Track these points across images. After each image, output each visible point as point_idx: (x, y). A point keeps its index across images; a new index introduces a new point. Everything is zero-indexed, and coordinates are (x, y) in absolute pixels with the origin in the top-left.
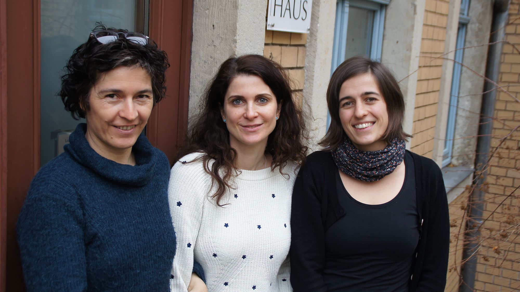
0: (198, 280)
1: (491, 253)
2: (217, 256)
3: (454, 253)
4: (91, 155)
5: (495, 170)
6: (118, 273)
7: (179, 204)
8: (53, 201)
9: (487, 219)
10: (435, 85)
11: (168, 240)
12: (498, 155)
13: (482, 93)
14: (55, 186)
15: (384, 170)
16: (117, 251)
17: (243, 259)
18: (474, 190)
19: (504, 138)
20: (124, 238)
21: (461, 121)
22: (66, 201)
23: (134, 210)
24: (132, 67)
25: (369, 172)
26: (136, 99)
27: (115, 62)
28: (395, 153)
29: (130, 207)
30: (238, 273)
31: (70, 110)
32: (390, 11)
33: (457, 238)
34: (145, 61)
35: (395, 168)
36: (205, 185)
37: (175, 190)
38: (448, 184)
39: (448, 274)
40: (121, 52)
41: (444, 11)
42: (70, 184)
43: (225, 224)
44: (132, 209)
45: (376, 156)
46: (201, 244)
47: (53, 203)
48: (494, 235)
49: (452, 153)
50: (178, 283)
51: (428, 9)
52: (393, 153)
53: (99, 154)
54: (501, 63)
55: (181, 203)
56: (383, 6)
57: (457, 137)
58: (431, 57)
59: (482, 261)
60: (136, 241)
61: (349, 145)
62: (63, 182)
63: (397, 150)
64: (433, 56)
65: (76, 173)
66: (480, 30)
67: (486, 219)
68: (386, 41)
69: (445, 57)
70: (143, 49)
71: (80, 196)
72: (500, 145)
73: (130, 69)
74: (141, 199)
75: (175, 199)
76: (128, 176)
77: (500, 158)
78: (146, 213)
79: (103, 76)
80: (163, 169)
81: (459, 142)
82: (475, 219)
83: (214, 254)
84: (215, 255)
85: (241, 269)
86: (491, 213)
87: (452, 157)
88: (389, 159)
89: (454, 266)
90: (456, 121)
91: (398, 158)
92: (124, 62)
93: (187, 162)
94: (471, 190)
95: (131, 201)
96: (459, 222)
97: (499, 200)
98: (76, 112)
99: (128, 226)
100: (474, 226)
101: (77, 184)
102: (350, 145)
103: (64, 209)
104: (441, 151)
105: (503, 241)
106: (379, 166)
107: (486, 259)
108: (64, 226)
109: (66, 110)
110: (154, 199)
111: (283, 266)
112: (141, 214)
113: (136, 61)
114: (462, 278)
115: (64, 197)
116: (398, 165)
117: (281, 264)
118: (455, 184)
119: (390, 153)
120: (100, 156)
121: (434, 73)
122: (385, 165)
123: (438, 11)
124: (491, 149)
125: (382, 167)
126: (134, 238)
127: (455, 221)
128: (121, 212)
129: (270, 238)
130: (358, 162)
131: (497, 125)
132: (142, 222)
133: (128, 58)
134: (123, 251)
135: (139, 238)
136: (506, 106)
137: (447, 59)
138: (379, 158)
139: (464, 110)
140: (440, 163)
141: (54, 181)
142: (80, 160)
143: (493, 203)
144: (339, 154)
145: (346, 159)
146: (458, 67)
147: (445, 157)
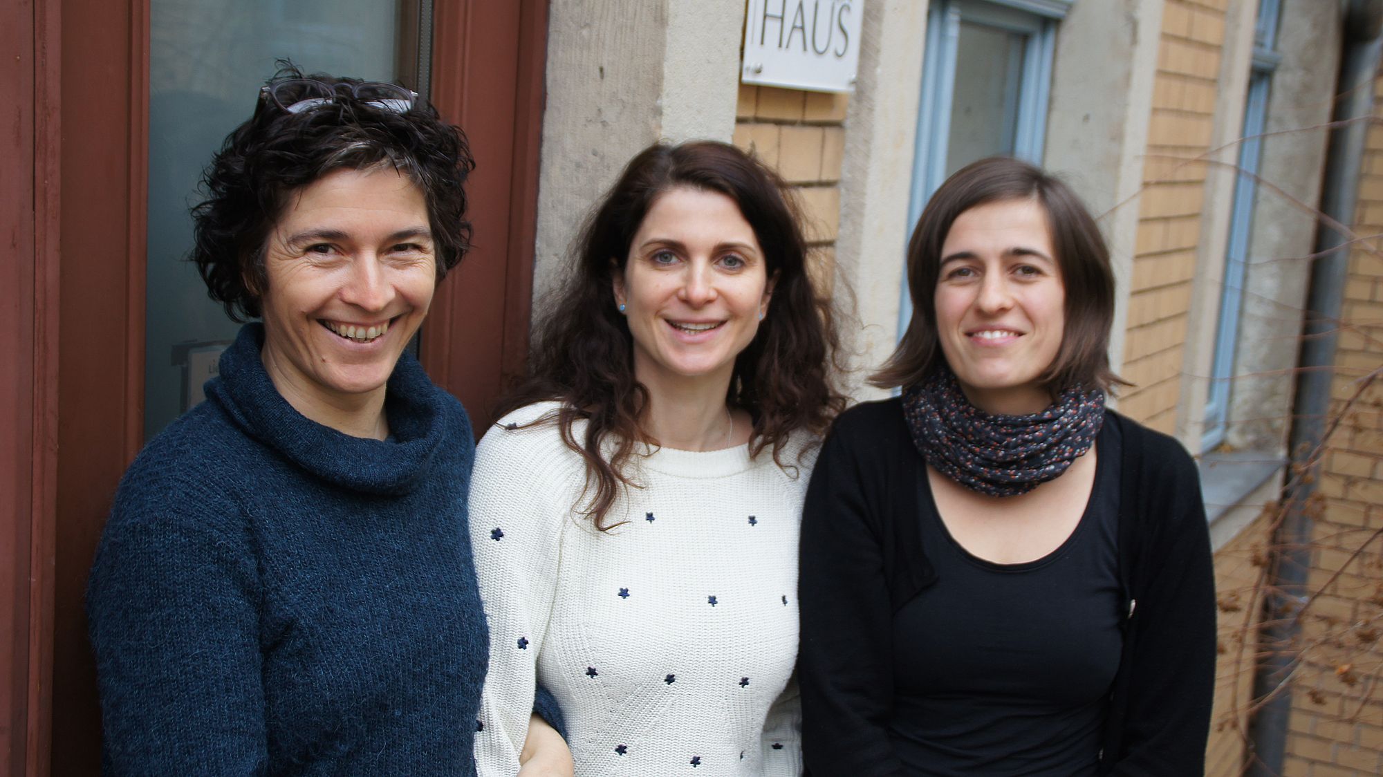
0: (546, 733)
1: (1331, 683)
2: (597, 675)
3: (1231, 680)
4: (278, 414)
5: (1342, 463)
6: (349, 722)
7: (497, 535)
8: (181, 535)
9: (1322, 590)
10: (1185, 234)
11: (471, 633)
12: (1350, 422)
13: (1314, 255)
14: (187, 494)
15: (1038, 468)
16: (347, 665)
17: (667, 685)
18: (1286, 514)
19: (1369, 375)
20: (362, 629)
21: (1252, 332)
22: (213, 534)
23: (386, 555)
24: (370, 170)
25: (997, 471)
26: (386, 254)
27: (325, 158)
28: (1072, 424)
29: (377, 549)
30: (652, 721)
31: (222, 298)
32: (1070, 35)
33: (1241, 640)
34: (405, 154)
35: (1068, 463)
36: (565, 485)
37: (487, 497)
38: (1213, 498)
39: (1213, 739)
40: (339, 131)
41: (1212, 36)
42: (225, 491)
43: (621, 589)
44: (382, 555)
45: (1021, 429)
46: (555, 642)
47: (180, 540)
48: (1340, 635)
49: (1228, 414)
50: (495, 742)
51: (1170, 31)
52: (1067, 424)
53: (299, 413)
54: (1361, 177)
55: (502, 531)
56: (1049, 23)
57: (1242, 372)
58: (1175, 160)
59: (1304, 702)
60: (395, 637)
61: (950, 394)
62: (206, 485)
63: (1076, 418)
64: (1182, 155)
65: (239, 461)
66: (1307, 88)
67: (1319, 590)
68: (1056, 116)
69: (1213, 158)
70: (399, 123)
71: (251, 521)
72: (1357, 395)
73: (367, 174)
74: (404, 528)
75: (486, 520)
76: (372, 472)
77: (1357, 429)
78: (414, 563)
79: (297, 199)
80: (457, 445)
81: (1246, 386)
82: (1289, 591)
83: (589, 668)
84: (592, 672)
85: (661, 711)
86: (1330, 577)
87: (1228, 425)
88: (1055, 439)
89: (1230, 716)
90: (1239, 331)
91: (1079, 437)
92: (347, 156)
93: (518, 425)
94: (1279, 514)
95: (378, 532)
96: (1246, 598)
97: (1353, 541)
98: (238, 302)
99: (374, 598)
100: (1287, 610)
101: (243, 490)
102: (954, 393)
103: (209, 556)
104: (1200, 409)
105: (1362, 650)
106: (1026, 456)
107: (1317, 698)
108: (208, 599)
109: (212, 297)
110: (435, 527)
111: (778, 708)
112: (405, 567)
113: (380, 151)
114: (1252, 747)
115: (209, 525)
116: (1078, 456)
117: (770, 702)
118: (1232, 498)
119: (1058, 424)
120: (303, 416)
121: (1183, 201)
122: (1043, 455)
123: (1196, 36)
124: (1331, 407)
125: (1034, 460)
126: (388, 629)
127: (1235, 595)
128: (354, 562)
129: (742, 631)
130: (971, 442)
131: (1348, 340)
132: (407, 587)
133: (360, 144)
134: (363, 664)
135: (401, 627)
136: (1373, 293)
137: (1218, 164)
138: (1027, 436)
139: (1261, 300)
140: (1194, 443)
141: (182, 482)
142: (248, 425)
143: (1337, 548)
144: (923, 416)
145: (940, 432)
146: (1246, 186)
147: (1209, 425)
